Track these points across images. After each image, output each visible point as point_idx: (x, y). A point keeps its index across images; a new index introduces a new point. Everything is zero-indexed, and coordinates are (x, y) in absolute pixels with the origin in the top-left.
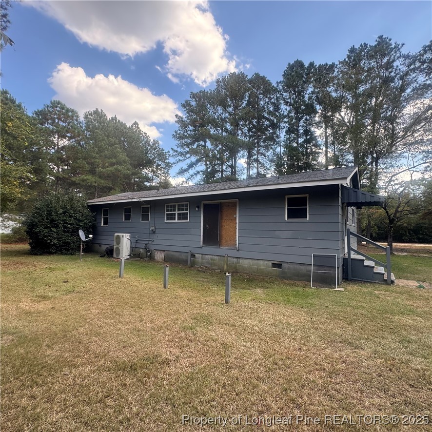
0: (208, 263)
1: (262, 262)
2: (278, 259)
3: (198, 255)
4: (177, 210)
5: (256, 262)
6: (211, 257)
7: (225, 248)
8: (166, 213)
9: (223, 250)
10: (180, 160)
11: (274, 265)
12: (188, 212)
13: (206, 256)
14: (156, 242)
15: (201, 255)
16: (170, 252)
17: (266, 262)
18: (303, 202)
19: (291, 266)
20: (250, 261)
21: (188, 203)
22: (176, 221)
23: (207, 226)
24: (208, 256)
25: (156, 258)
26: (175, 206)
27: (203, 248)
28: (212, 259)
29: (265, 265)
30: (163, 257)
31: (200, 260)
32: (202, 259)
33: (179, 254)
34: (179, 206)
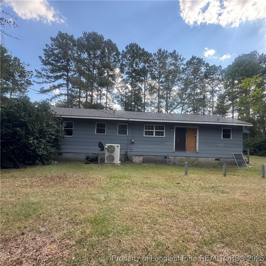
0: (178, 161)
1: (210, 158)
2: (218, 156)
3: (172, 157)
4: (154, 129)
5: (207, 159)
6: (181, 157)
7: (189, 152)
8: (144, 130)
9: (188, 153)
10: (46, 82)
11: (216, 160)
12: (164, 131)
13: (177, 157)
14: (134, 150)
15: (173, 157)
16: (148, 156)
17: (213, 158)
18: (229, 131)
19: (224, 159)
20: (204, 158)
21: (164, 125)
22: (154, 136)
23: (178, 140)
24: (179, 157)
25: (134, 161)
26: (153, 126)
27: (175, 153)
28: (181, 159)
29: (212, 160)
30: (142, 160)
31: (172, 160)
32: (174, 159)
33: (155, 157)
34: (156, 127)
